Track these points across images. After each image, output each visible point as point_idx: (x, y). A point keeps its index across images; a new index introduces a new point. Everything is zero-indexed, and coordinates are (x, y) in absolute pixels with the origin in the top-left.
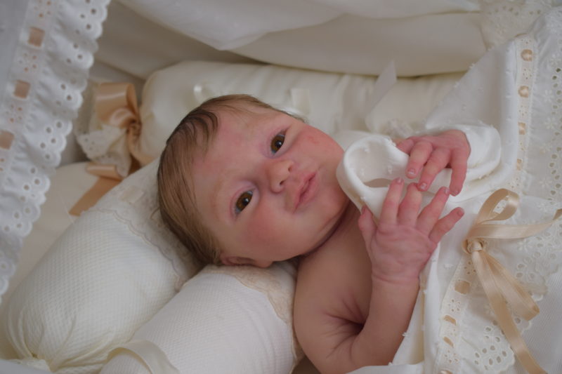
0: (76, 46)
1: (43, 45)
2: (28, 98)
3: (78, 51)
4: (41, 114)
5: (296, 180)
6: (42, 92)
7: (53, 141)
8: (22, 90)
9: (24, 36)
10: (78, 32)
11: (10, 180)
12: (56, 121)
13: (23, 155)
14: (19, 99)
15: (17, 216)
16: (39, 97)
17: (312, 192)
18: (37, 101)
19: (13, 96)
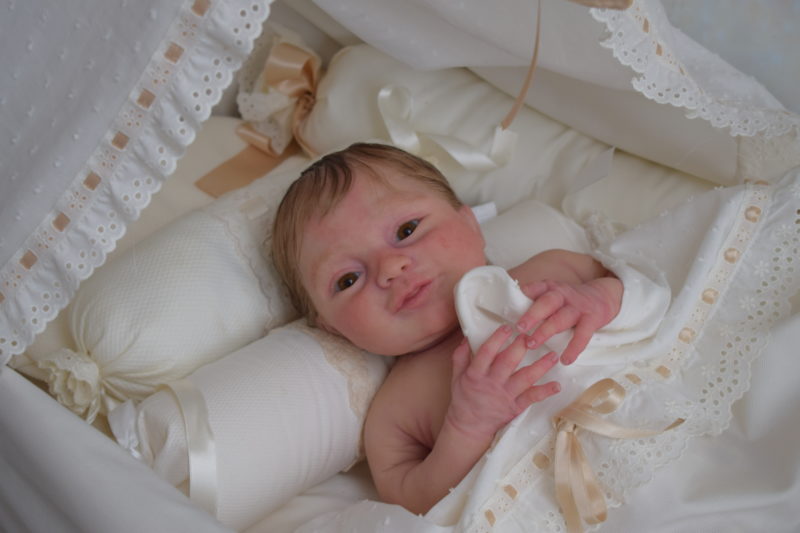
0: (182, 120)
1: (151, 108)
2: (124, 150)
3: (182, 125)
4: (133, 167)
5: (405, 282)
6: (138, 149)
7: (138, 196)
8: (121, 141)
9: (135, 95)
10: (186, 109)
11: (86, 220)
12: (147, 177)
13: (105, 199)
14: (116, 148)
15: (82, 255)
16: (136, 154)
17: (420, 300)
18: (132, 155)
19: (110, 143)
